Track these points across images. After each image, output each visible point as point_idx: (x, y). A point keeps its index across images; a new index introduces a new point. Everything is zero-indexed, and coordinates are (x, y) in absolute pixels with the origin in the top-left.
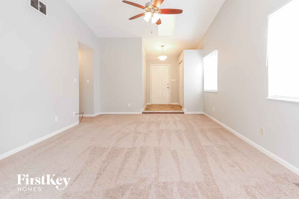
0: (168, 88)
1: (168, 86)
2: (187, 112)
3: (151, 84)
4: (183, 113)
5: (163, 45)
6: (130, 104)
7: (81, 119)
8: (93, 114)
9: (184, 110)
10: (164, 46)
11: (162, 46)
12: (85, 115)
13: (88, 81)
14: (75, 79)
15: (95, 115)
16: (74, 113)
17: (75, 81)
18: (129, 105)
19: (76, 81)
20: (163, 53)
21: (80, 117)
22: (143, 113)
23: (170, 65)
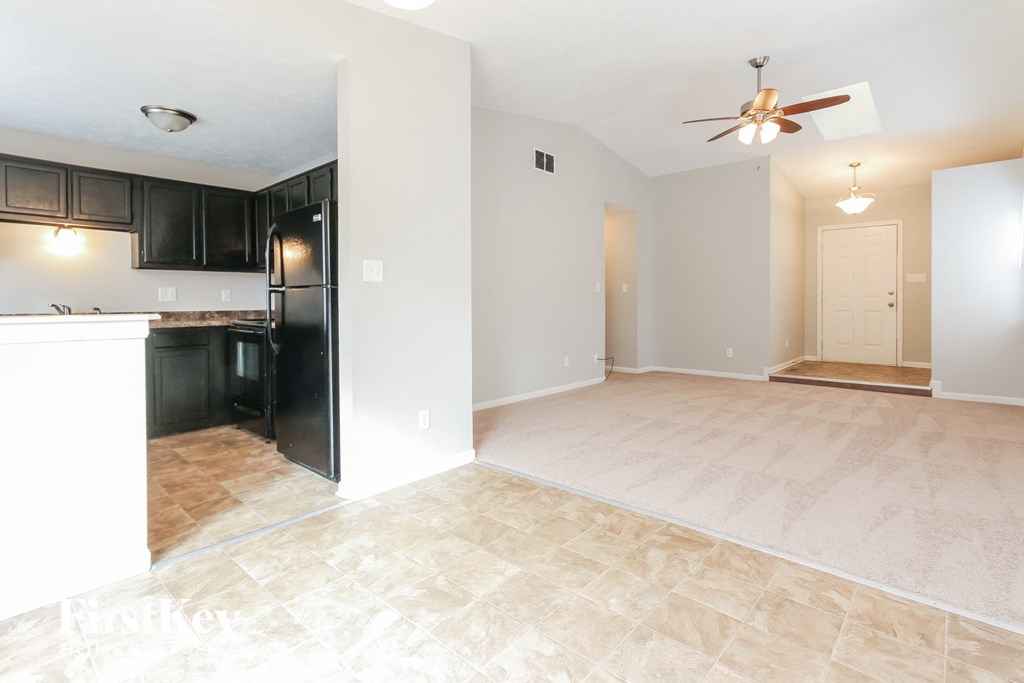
0: (891, 305)
1: (892, 299)
2: (944, 390)
3: (819, 291)
4: (928, 394)
5: (855, 161)
6: (731, 350)
7: (609, 374)
8: (636, 367)
9: (935, 385)
10: (859, 164)
11: (851, 166)
12: (616, 368)
13: (625, 289)
14: (598, 285)
15: (640, 370)
16: (596, 356)
17: (598, 290)
18: (730, 353)
19: (599, 288)
20: (854, 189)
21: (606, 371)
22: (773, 379)
23: (900, 222)
